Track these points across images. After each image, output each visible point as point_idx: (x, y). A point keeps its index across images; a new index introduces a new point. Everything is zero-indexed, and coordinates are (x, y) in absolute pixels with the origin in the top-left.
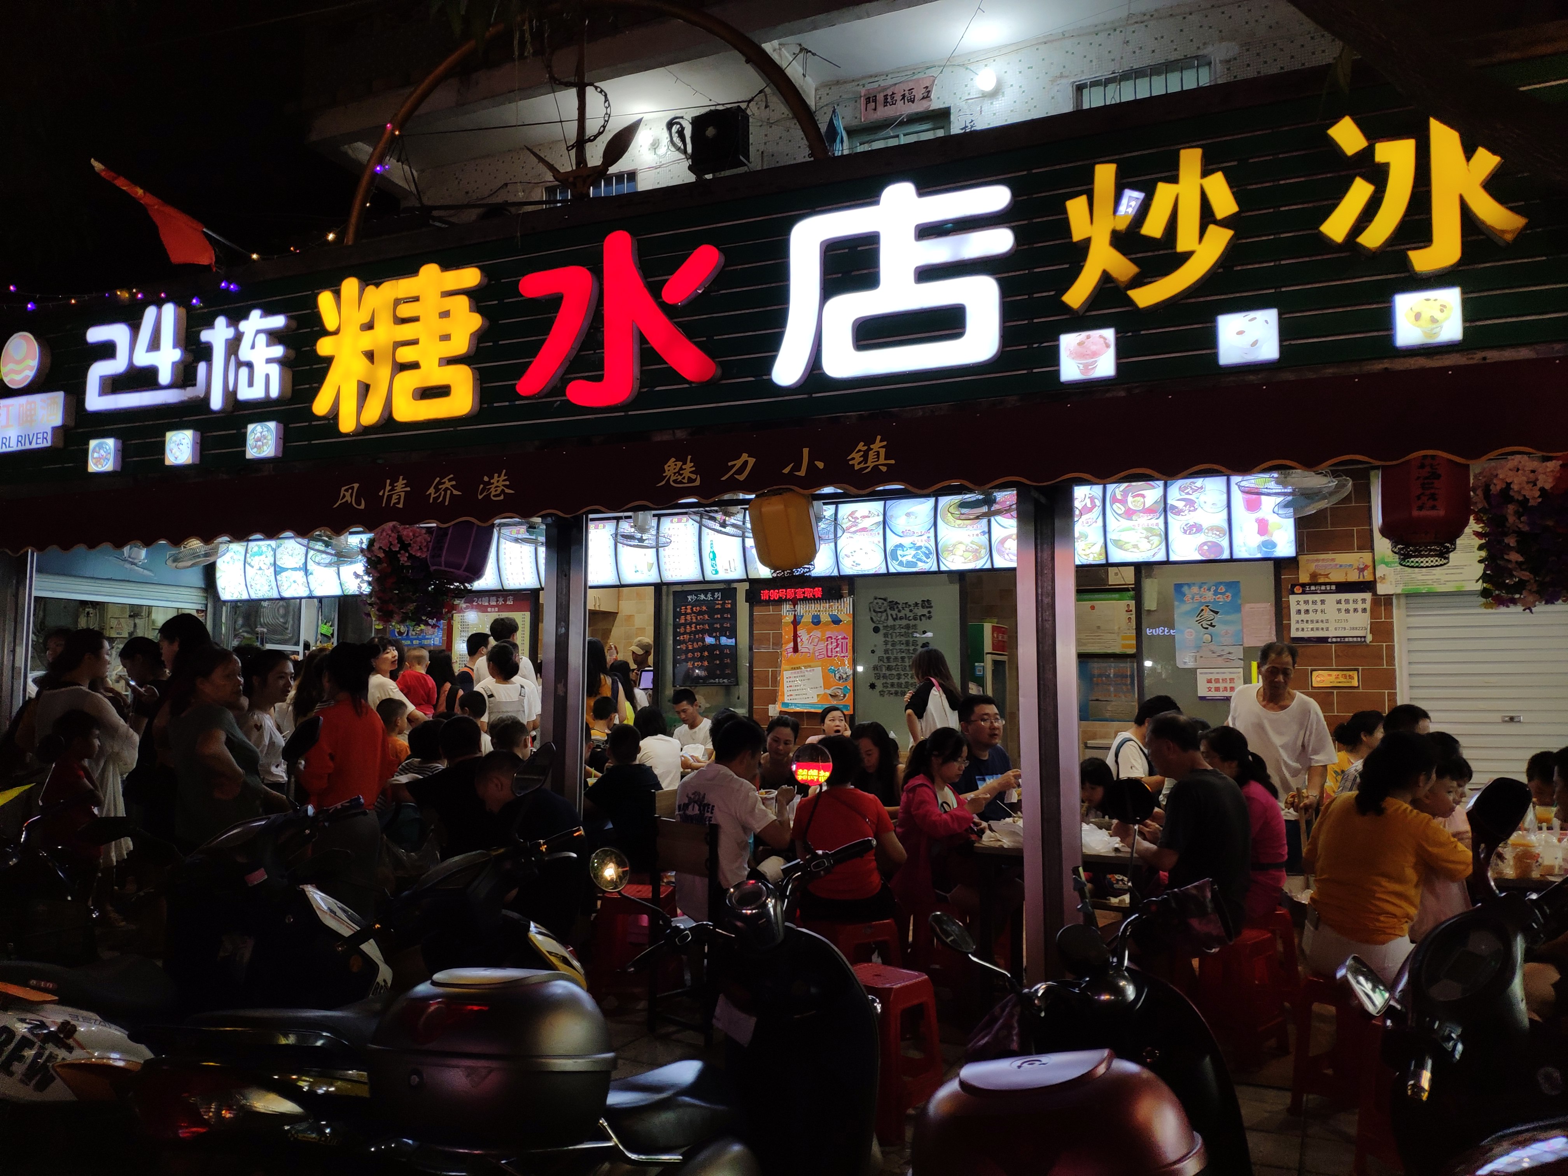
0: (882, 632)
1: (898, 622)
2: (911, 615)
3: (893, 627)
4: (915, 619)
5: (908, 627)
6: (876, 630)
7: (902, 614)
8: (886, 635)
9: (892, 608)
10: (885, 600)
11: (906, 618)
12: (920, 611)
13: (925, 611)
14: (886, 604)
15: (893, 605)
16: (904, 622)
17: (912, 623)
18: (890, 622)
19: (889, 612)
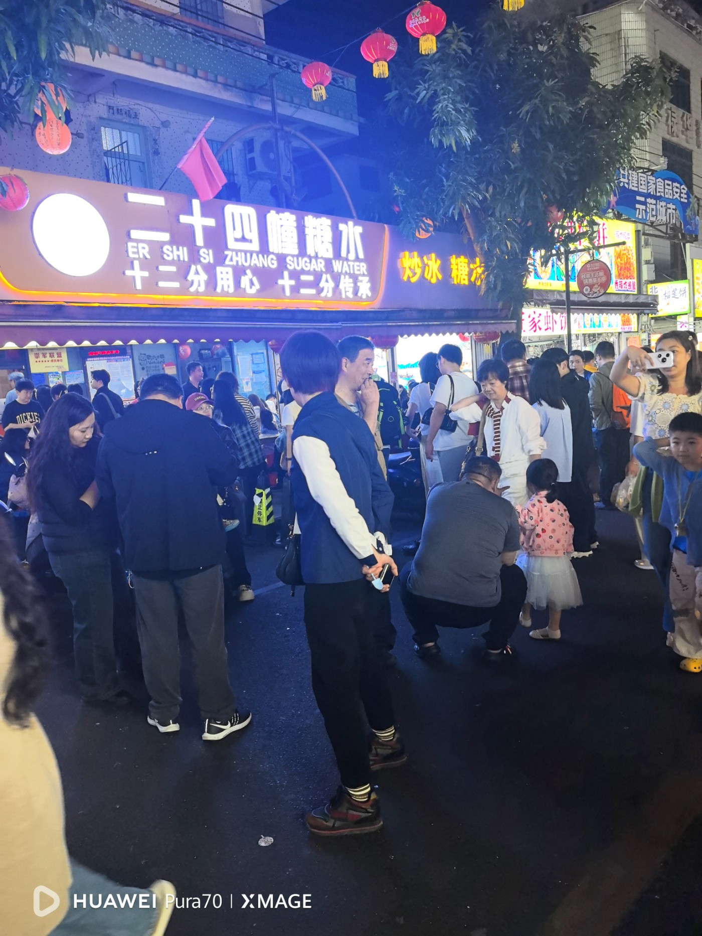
0: (146, 369)
1: (152, 365)
2: (156, 361)
3: (150, 367)
4: (158, 363)
5: (156, 367)
6: (143, 369)
7: (153, 361)
8: (147, 371)
9: (148, 359)
10: (145, 354)
11: (154, 362)
12: (160, 360)
13: (162, 360)
14: (146, 357)
15: (149, 357)
16: (154, 365)
17: (157, 365)
18: (148, 365)
19: (147, 360)
